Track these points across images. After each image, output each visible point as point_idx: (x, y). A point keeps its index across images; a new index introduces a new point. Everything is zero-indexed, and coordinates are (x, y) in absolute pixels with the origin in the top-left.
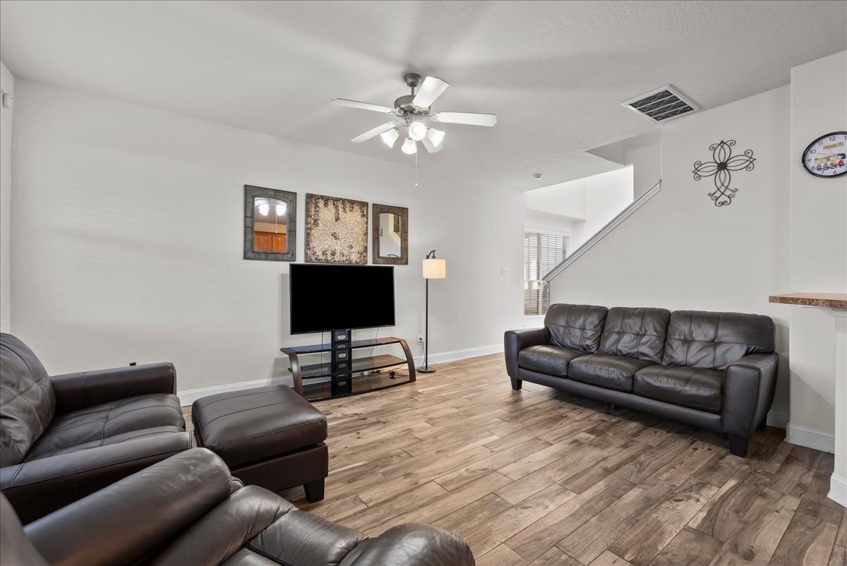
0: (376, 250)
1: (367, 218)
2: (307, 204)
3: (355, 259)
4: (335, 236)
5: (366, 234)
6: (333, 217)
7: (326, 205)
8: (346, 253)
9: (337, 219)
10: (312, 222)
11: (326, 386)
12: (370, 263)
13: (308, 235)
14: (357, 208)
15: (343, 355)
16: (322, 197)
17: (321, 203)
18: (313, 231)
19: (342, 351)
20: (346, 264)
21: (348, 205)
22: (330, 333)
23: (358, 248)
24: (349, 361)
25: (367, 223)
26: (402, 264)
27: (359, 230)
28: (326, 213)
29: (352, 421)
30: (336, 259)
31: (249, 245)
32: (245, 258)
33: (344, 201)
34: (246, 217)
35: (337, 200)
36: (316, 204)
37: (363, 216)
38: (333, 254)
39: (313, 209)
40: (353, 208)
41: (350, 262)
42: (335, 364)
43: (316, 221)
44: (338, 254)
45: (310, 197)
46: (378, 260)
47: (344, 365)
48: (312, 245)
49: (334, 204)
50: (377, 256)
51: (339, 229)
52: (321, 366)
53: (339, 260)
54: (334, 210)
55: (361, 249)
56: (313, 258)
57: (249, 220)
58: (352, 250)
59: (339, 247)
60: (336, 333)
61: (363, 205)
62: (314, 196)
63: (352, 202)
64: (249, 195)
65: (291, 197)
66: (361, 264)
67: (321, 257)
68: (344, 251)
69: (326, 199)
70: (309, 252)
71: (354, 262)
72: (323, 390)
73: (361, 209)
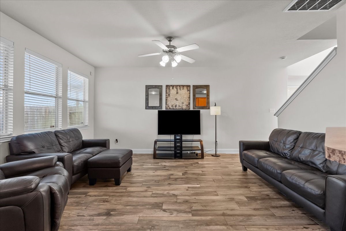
0: (194, 104)
1: (190, 91)
2: (166, 89)
3: (184, 107)
4: (176, 99)
5: (189, 98)
6: (176, 92)
7: (173, 88)
8: (181, 105)
9: (177, 93)
10: (168, 95)
11: (172, 155)
12: (191, 109)
13: (166, 100)
14: (185, 88)
15: (179, 144)
16: (171, 86)
17: (171, 88)
18: (168, 98)
19: (178, 142)
20: (181, 110)
21: (181, 87)
22: (174, 135)
23: (186, 103)
24: (181, 147)
25: (190, 93)
26: (206, 109)
27: (186, 96)
28: (173, 91)
29: (160, 167)
30: (177, 108)
31: (147, 104)
32: (146, 109)
33: (180, 86)
34: (146, 95)
35: (177, 86)
36: (169, 88)
37: (188, 91)
38: (176, 106)
39: (168, 90)
40: (184, 88)
41: (183, 109)
42: (175, 147)
43: (169, 94)
44: (178, 106)
45: (167, 86)
46: (195, 108)
47: (179, 148)
48: (167, 103)
49: (176, 88)
50: (194, 106)
51: (178, 97)
52: (171, 147)
53: (178, 108)
54: (176, 90)
55: (187, 104)
56: (168, 108)
57: (147, 96)
58: (183, 104)
59: (178, 103)
60: (176, 136)
61: (188, 86)
62: (169, 85)
63: (183, 86)
64: (147, 88)
65: (160, 87)
66: (187, 110)
67: (171, 107)
68: (180, 105)
69: (173, 86)
70: (167, 106)
71: (184, 109)
72: (171, 156)
73: (187, 88)
